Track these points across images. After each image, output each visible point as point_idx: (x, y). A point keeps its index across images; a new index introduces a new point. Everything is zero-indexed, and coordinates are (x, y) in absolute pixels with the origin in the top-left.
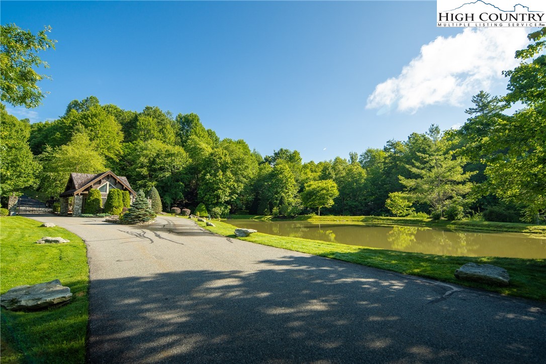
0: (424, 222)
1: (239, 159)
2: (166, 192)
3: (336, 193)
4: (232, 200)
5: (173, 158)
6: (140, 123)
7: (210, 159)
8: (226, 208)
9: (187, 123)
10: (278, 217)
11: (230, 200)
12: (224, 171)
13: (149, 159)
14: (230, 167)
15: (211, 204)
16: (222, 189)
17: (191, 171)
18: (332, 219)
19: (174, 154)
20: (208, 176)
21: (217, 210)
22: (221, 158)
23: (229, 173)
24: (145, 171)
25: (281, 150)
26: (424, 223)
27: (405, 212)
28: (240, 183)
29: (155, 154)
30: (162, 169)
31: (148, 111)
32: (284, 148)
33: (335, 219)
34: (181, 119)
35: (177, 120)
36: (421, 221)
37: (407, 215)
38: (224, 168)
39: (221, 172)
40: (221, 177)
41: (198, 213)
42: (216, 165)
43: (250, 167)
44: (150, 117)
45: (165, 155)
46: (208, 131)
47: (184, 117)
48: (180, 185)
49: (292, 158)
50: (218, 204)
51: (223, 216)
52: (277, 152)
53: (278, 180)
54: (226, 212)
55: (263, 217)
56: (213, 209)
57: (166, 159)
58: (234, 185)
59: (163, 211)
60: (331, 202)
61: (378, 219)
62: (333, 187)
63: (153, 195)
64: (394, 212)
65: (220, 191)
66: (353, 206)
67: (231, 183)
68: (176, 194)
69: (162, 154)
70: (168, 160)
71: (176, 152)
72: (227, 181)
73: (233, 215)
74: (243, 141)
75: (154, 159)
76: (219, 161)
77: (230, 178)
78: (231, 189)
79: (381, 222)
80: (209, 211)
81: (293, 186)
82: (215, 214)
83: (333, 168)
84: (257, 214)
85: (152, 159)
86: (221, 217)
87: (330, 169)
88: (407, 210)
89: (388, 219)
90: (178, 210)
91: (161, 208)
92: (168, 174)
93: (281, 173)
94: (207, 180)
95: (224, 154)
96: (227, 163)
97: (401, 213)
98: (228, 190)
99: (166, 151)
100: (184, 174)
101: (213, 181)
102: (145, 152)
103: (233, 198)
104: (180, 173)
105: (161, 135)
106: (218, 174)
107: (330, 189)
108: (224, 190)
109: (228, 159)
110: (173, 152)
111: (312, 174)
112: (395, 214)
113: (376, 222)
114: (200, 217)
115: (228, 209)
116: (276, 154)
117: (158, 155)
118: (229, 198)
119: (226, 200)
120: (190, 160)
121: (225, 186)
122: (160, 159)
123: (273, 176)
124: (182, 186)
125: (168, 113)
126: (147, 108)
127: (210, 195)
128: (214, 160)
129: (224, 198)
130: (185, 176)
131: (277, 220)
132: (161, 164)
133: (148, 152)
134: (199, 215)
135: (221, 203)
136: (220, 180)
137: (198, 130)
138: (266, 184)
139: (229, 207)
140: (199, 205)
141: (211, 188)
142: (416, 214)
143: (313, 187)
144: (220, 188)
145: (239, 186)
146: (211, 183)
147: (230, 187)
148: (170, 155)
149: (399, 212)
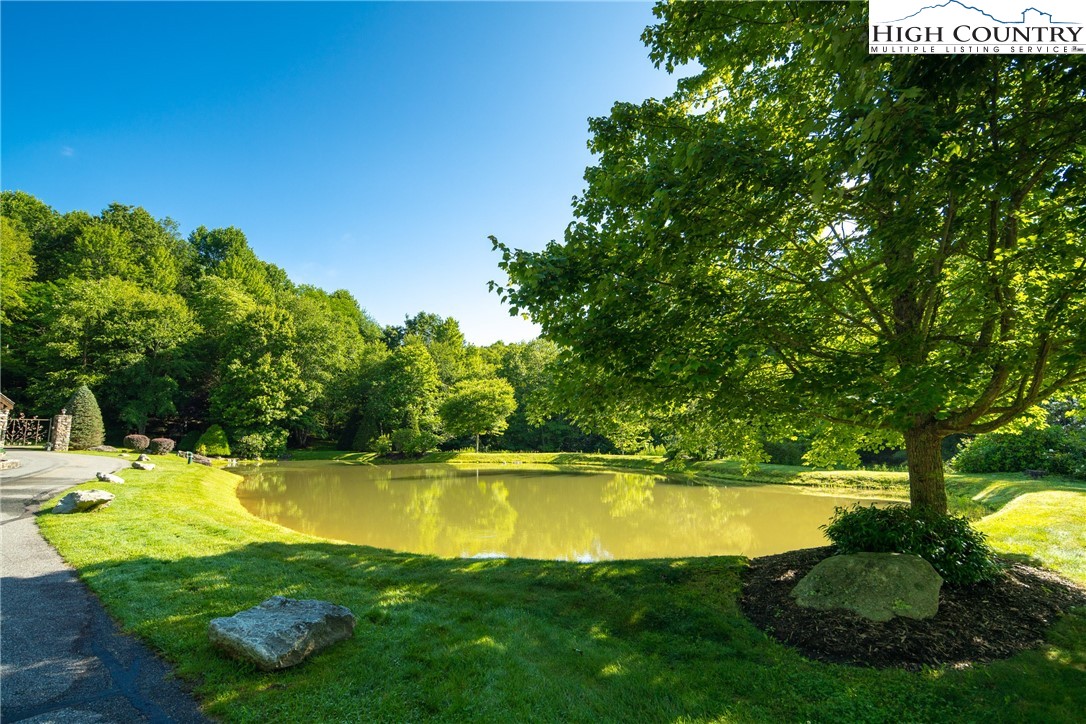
0: (654, 464)
1: (313, 330)
2: (131, 398)
3: (511, 404)
4: (294, 418)
5: (151, 321)
6: (84, 239)
7: (244, 327)
8: (278, 434)
9: (214, 248)
10: (389, 456)
11: (288, 418)
12: (277, 355)
13: (88, 321)
14: (292, 346)
15: (239, 427)
16: (268, 395)
17: (200, 352)
18: (497, 459)
19: (155, 312)
20: (236, 364)
21: (256, 440)
22: (271, 326)
23: (286, 360)
24: (70, 349)
25: (421, 315)
26: (653, 467)
27: (635, 445)
28: (314, 383)
29: (104, 311)
30: (121, 346)
31: (116, 215)
32: (428, 312)
33: (502, 460)
34: (205, 238)
35: (192, 240)
36: (649, 463)
37: (638, 451)
38: (277, 347)
39: (268, 357)
40: (266, 368)
41: (204, 447)
42: (257, 341)
43: (342, 348)
44: (115, 227)
45: (132, 313)
46: (267, 269)
47: (213, 235)
48: (166, 384)
49: (442, 332)
50: (258, 427)
51: (269, 452)
52: (411, 318)
53: (402, 376)
54: (277, 443)
55: (360, 456)
56: (245, 439)
57: (132, 323)
58: (297, 387)
59: (106, 443)
60: (501, 425)
61: (580, 459)
62: (504, 393)
63: (80, 406)
64: (617, 445)
65: (262, 400)
66: (559, 432)
67: (292, 381)
68: (157, 403)
69: (123, 311)
70: (138, 325)
71: (160, 308)
72: (281, 376)
73: (295, 453)
74: (346, 292)
75: (99, 322)
76: (263, 331)
77: (288, 370)
78: (291, 394)
79: (584, 464)
80: (232, 442)
81: (437, 390)
82: (249, 450)
83: (523, 356)
84: (351, 450)
85: (94, 322)
86: (262, 456)
87: (517, 358)
88: (639, 440)
89: (598, 459)
90: (144, 441)
91: (100, 437)
92: (135, 358)
93: (410, 363)
94: (234, 374)
95: (281, 319)
96: (286, 338)
97: (629, 446)
98: (282, 397)
99: (136, 304)
100: (179, 358)
101: (249, 376)
102: (75, 304)
103: (294, 413)
104: (171, 356)
105: (138, 270)
106: (260, 360)
107: (497, 397)
108: (272, 396)
109: (289, 330)
110: (151, 308)
111: (487, 367)
112: (619, 449)
113: (577, 465)
114: (208, 456)
115: (282, 438)
116: (409, 323)
117: (112, 314)
118: (284, 415)
119: (278, 418)
120: (199, 329)
121: (276, 388)
122: (116, 322)
123: (394, 369)
124: (171, 385)
125: (168, 222)
126: (115, 208)
127: (240, 407)
128: (252, 329)
129: (274, 412)
130: (183, 362)
131: (383, 463)
132: (118, 334)
133: (84, 305)
134: (205, 452)
135: (264, 423)
136: (263, 374)
137: (237, 264)
138: (375, 383)
139: (286, 433)
140: (210, 429)
141: (242, 392)
142: (653, 449)
143: (462, 392)
144: (262, 393)
145: (312, 388)
146: (242, 379)
147: (287, 391)
148: (144, 313)
149: (625, 445)
